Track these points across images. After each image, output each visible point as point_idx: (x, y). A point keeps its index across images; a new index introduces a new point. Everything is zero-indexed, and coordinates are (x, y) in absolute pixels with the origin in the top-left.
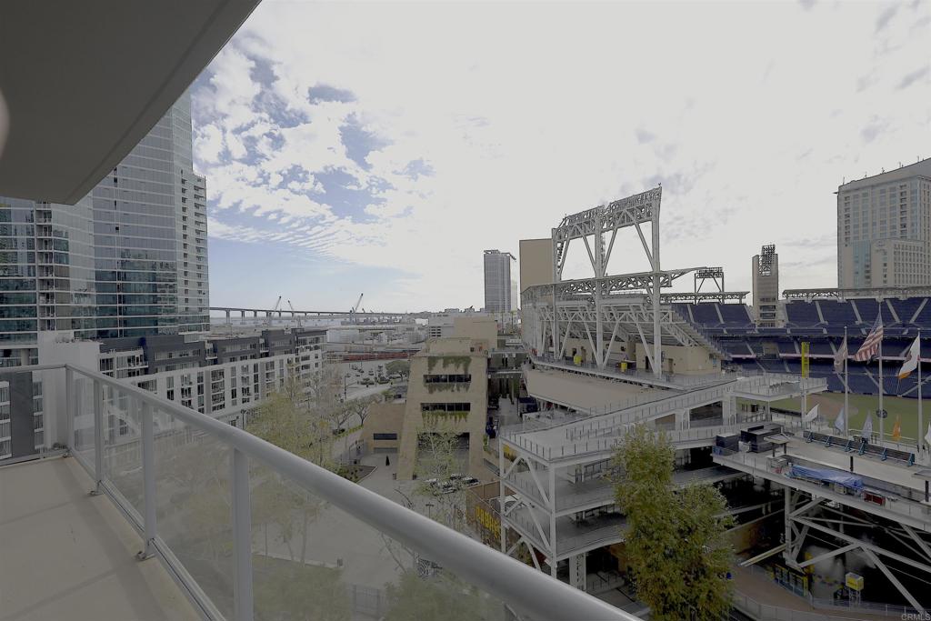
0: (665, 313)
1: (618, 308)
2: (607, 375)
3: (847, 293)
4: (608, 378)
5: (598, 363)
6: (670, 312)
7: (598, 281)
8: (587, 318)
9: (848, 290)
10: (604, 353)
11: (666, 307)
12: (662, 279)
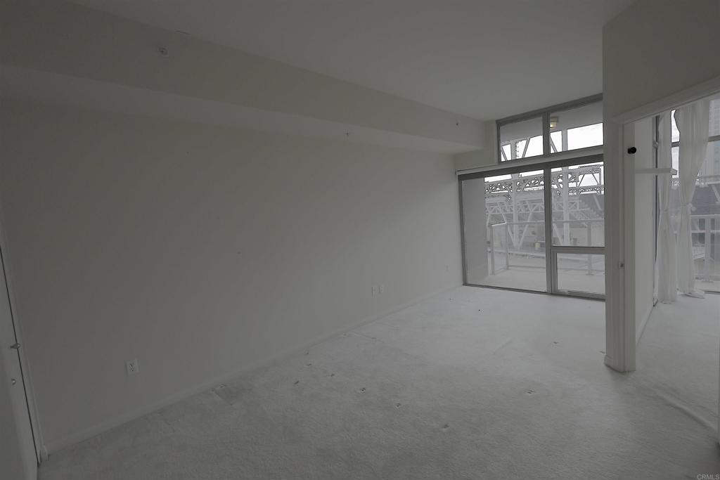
0: (573, 203)
1: (532, 201)
2: (523, 253)
3: (708, 179)
4: (523, 255)
5: (515, 244)
6: (577, 202)
7: (514, 181)
8: (505, 211)
9: (710, 177)
10: (520, 237)
11: (573, 198)
12: (570, 176)
